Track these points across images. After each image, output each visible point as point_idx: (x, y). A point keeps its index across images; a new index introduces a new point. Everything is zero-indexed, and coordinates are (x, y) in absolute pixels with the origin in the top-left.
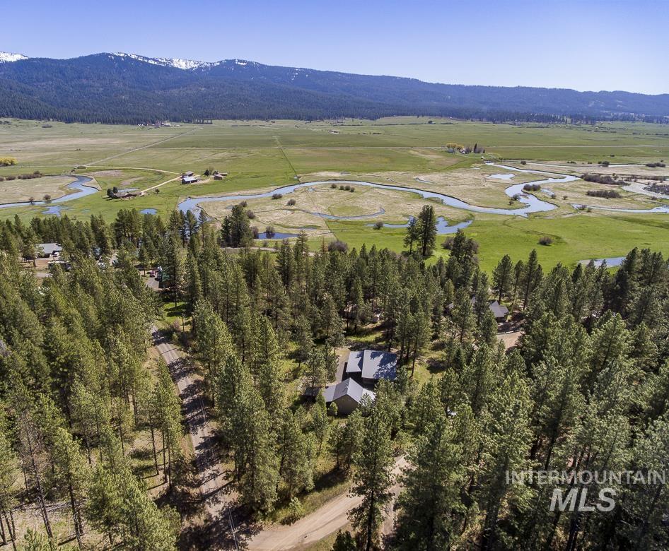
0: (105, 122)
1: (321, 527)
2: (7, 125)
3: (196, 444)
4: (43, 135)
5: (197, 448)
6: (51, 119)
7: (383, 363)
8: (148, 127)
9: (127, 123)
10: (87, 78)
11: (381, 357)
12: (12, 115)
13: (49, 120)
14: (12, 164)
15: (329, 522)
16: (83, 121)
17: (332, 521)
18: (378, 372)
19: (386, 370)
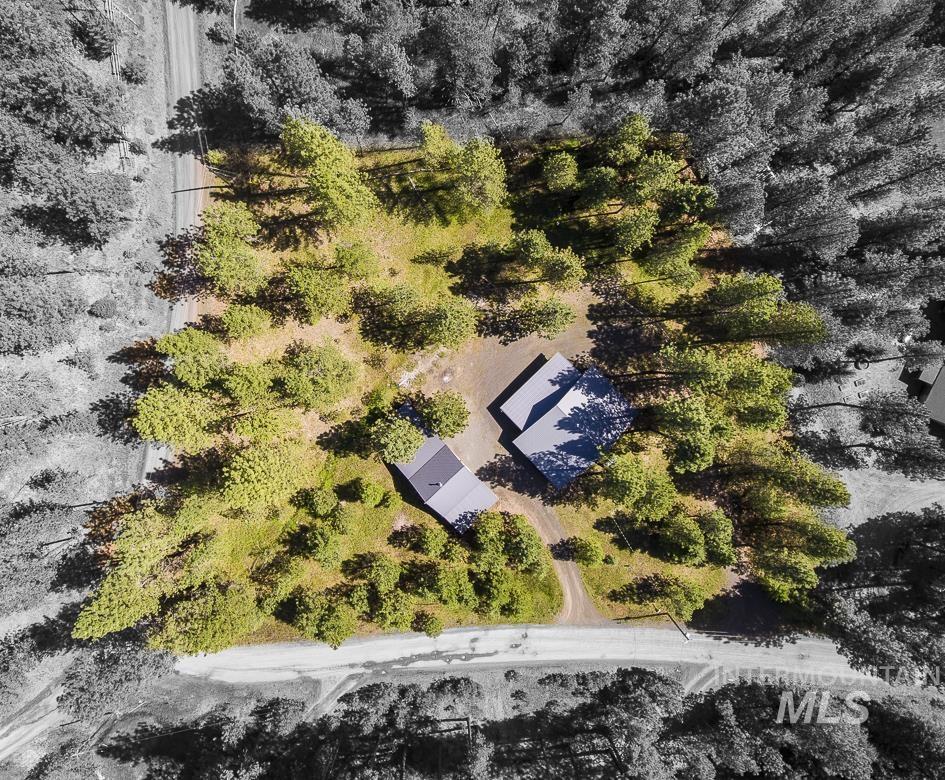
1: (241, 670)
3: (149, 468)
5: (149, 476)
7: (569, 448)
11: (576, 437)
15: (255, 669)
17: (260, 669)
18: (545, 455)
19: (560, 463)
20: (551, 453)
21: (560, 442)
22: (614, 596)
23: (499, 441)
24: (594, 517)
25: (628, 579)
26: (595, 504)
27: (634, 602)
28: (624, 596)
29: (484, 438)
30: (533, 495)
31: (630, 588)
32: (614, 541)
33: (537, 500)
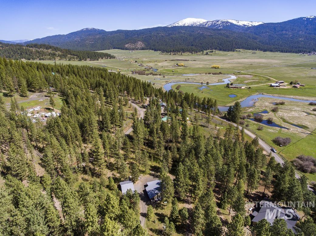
0: (282, 51)
2: (239, 52)
4: (249, 56)
6: (258, 50)
8: (305, 54)
9: (294, 52)
10: (286, 31)
11: (159, 186)
12: (243, 48)
13: (257, 50)
14: (218, 68)
16: (271, 51)
18: (151, 190)
19: (153, 192)
20: (152, 190)
21: (155, 188)
22: (151, 230)
23: (143, 191)
24: (156, 212)
25: (157, 228)
26: (157, 210)
27: (156, 234)
28: (154, 231)
29: (140, 189)
30: (144, 202)
31: (157, 230)
32: (158, 219)
33: (145, 203)
